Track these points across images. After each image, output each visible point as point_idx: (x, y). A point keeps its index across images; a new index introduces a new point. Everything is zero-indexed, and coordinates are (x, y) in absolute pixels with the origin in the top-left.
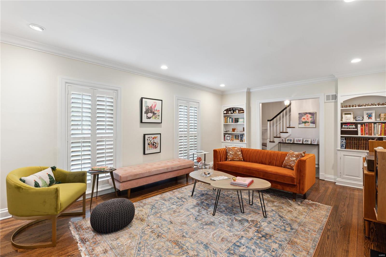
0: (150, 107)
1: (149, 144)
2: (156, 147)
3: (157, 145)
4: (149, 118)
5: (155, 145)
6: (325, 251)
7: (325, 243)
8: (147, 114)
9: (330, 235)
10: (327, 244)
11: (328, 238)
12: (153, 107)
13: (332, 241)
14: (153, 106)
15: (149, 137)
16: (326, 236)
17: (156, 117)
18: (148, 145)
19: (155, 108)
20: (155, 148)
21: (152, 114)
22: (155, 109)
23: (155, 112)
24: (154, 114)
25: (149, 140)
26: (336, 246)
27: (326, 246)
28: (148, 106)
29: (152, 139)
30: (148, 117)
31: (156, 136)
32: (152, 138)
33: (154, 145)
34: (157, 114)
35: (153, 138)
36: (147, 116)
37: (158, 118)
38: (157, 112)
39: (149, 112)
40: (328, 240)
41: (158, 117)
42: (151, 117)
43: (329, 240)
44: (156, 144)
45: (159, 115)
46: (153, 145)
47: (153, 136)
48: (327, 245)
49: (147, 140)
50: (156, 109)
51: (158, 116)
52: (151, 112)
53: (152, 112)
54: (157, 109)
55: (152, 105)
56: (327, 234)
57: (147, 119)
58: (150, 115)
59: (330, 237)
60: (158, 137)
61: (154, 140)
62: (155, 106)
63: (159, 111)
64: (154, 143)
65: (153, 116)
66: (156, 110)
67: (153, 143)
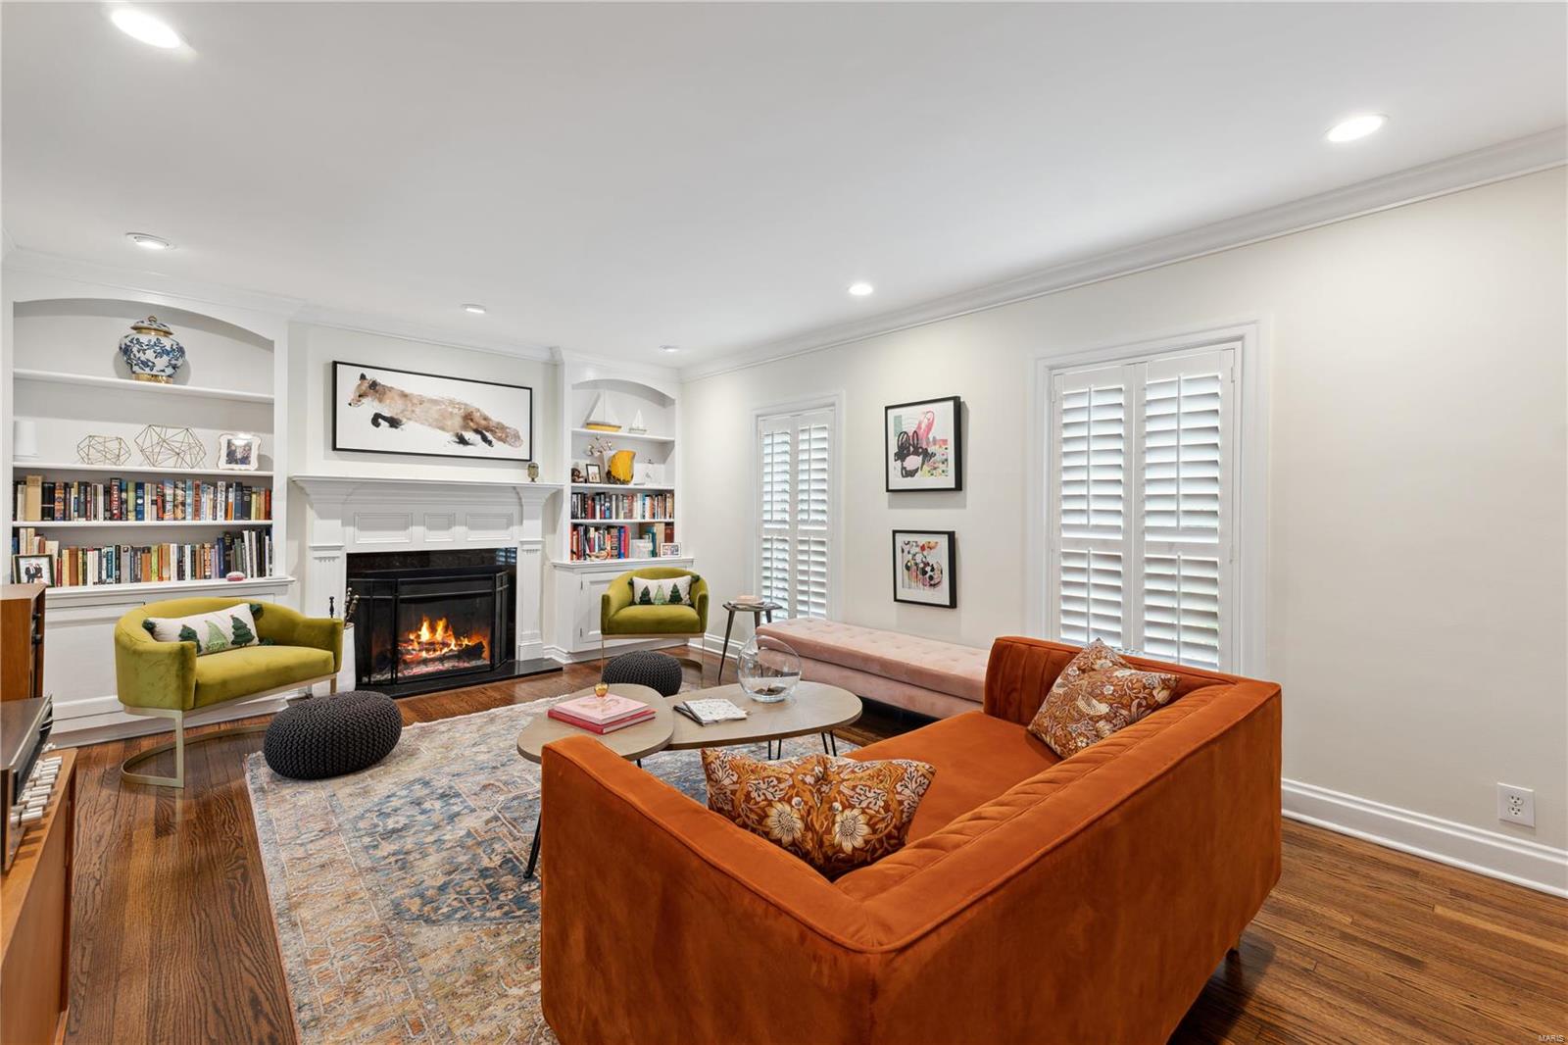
0: (911, 434)
1: (908, 568)
2: (932, 582)
3: (935, 577)
4: (910, 474)
5: (930, 573)
6: (244, 945)
7: (257, 970)
8: (903, 460)
9: (252, 1024)
10: (245, 974)
11: (255, 1002)
12: (921, 432)
13: (232, 1003)
14: (923, 426)
15: (909, 542)
16: (267, 1007)
17: (935, 469)
18: (905, 571)
19: (928, 434)
20: (931, 585)
21: (921, 458)
22: (931, 439)
23: (930, 450)
24: (927, 455)
25: (909, 552)
26: (208, 994)
27: (247, 963)
28: (906, 433)
29: (918, 550)
30: (906, 471)
31: (932, 539)
32: (917, 546)
33: (928, 575)
34: (938, 458)
35: (923, 548)
36: (903, 468)
37: (943, 471)
38: (937, 447)
39: (909, 454)
40: (252, 990)
41: (942, 467)
42: (916, 471)
43: (245, 998)
44: (933, 570)
45: (946, 460)
46: (924, 573)
47: (923, 539)
48: (246, 969)
49: (903, 551)
50: (934, 438)
51: (941, 465)
52: (916, 453)
53: (920, 450)
54: (938, 438)
55: (919, 427)
56: (267, 1016)
57: (903, 476)
58: (913, 462)
59: (249, 1013)
60: (939, 546)
61: (925, 553)
62: (930, 427)
63: (945, 442)
64: (925, 567)
65: (923, 464)
66: (935, 441)
67: (922, 565)
